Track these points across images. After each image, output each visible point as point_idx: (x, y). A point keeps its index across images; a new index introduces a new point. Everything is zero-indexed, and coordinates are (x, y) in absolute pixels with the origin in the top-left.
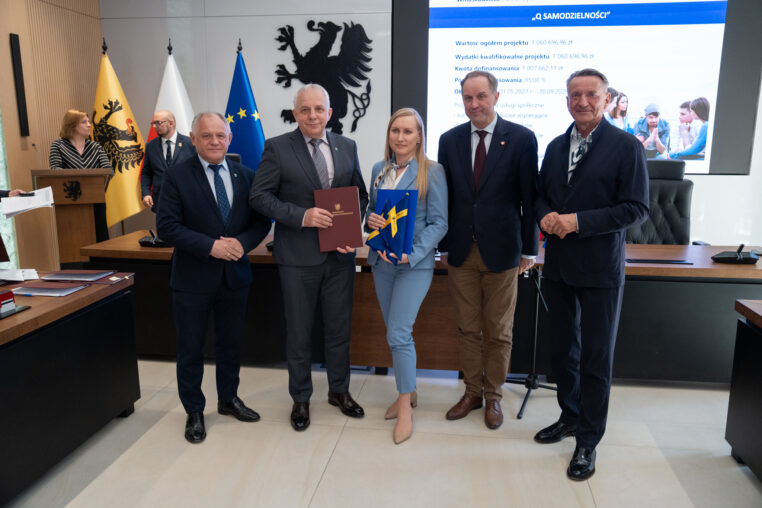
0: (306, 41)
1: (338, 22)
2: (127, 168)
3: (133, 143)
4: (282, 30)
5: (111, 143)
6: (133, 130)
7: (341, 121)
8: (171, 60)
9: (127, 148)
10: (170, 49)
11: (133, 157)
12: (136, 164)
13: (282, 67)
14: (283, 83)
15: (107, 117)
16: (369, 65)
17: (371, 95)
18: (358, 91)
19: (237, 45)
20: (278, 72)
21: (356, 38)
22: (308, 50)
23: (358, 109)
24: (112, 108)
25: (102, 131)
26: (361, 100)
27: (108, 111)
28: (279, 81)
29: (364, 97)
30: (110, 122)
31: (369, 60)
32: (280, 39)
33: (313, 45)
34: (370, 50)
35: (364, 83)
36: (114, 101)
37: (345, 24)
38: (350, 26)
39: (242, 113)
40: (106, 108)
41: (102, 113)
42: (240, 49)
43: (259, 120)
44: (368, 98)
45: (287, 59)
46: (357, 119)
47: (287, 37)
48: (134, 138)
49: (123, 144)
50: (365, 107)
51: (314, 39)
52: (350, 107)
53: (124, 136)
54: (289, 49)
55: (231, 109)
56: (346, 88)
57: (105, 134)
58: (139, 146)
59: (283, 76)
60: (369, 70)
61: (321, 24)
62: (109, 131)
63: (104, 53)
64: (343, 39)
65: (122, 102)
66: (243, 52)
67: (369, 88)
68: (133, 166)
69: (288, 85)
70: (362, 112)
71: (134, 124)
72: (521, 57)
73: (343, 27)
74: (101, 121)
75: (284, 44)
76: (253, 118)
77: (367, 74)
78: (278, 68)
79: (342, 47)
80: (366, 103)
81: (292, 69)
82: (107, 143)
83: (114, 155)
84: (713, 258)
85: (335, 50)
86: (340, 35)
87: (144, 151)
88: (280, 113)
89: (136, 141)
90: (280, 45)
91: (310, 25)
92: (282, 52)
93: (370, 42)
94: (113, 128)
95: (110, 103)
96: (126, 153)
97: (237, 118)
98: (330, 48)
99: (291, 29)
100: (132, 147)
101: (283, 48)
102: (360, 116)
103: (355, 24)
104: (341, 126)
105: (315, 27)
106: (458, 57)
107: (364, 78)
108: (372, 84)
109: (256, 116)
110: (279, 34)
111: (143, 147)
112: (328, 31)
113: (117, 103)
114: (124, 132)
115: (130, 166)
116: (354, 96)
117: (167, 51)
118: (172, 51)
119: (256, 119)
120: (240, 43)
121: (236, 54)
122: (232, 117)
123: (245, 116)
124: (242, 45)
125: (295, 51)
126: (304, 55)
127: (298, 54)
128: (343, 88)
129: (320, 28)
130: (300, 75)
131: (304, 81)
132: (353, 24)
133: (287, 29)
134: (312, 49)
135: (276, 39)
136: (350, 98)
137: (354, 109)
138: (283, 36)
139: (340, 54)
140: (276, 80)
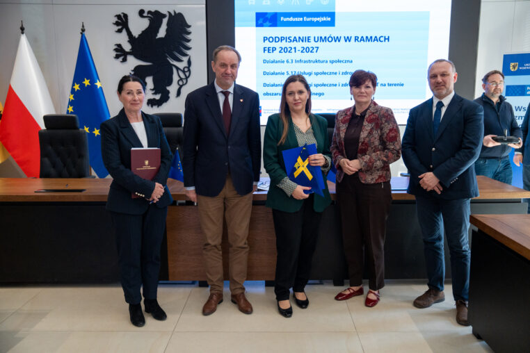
0: (138, 26)
1: (164, 11)
4: (118, 17)
7: (168, 88)
8: (24, 39)
10: (22, 29)
13: (119, 46)
14: (121, 59)
16: (189, 44)
17: (191, 68)
18: (182, 65)
19: (81, 27)
20: (116, 50)
21: (178, 24)
22: (140, 33)
23: (181, 79)
26: (184, 72)
28: (117, 57)
29: (186, 70)
31: (189, 41)
32: (117, 24)
33: (143, 29)
34: (189, 33)
35: (185, 59)
37: (169, 13)
38: (173, 14)
39: (87, 82)
42: (83, 30)
43: (101, 88)
44: (189, 70)
45: (123, 39)
46: (181, 87)
47: (122, 22)
50: (187, 78)
51: (144, 24)
52: (175, 78)
54: (124, 31)
55: (78, 78)
56: (172, 63)
59: (120, 53)
60: (189, 48)
61: (149, 12)
64: (168, 24)
66: (86, 33)
67: (189, 62)
69: (124, 60)
70: (185, 81)
73: (168, 15)
75: (120, 27)
76: (97, 86)
77: (188, 52)
78: (116, 47)
79: (167, 30)
80: (187, 74)
81: (127, 47)
85: (162, 33)
86: (165, 21)
87: (2, 113)
90: (117, 28)
91: (141, 13)
93: (189, 26)
97: (82, 86)
98: (158, 32)
99: (126, 16)
101: (120, 31)
102: (183, 85)
103: (177, 12)
104: (168, 92)
105: (145, 14)
107: (185, 55)
109: (98, 84)
110: (116, 19)
111: (2, 110)
116: (178, 69)
117: (21, 31)
118: (25, 31)
119: (98, 87)
120: (83, 26)
121: (80, 35)
122: (79, 85)
123: (89, 84)
124: (85, 28)
125: (129, 33)
126: (137, 36)
127: (132, 35)
128: (169, 63)
129: (149, 15)
130: (134, 53)
131: (138, 57)
132: (175, 12)
133: (122, 15)
134: (143, 32)
135: (114, 24)
136: (175, 70)
137: (178, 79)
138: (120, 21)
139: (166, 36)
140: (114, 56)
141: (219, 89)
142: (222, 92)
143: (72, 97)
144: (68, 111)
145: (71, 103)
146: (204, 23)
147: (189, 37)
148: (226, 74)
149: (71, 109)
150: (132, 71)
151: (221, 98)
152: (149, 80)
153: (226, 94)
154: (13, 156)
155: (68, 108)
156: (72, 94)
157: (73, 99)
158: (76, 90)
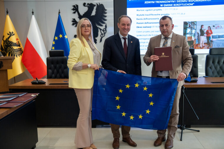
0: (83, 10)
1: (94, 3)
2: (17, 57)
3: (19, 47)
4: (74, 6)
5: (10, 47)
6: (19, 43)
8: (33, 17)
9: (17, 49)
10: (33, 13)
11: (19, 53)
12: (20, 55)
13: (74, 19)
14: (75, 25)
15: (9, 38)
16: (106, 18)
17: (107, 29)
18: (102, 28)
19: (58, 11)
20: (73, 21)
21: (101, 9)
23: (102, 34)
24: (11, 34)
25: (7, 43)
26: (103, 31)
27: (9, 36)
28: (73, 24)
29: (104, 30)
30: (10, 40)
31: (106, 17)
32: (73, 9)
34: (106, 13)
35: (104, 25)
36: (11, 32)
38: (99, 4)
39: (61, 36)
40: (8, 34)
41: (6, 36)
42: (59, 13)
43: (67, 38)
44: (106, 30)
45: (76, 17)
46: (102, 37)
47: (76, 9)
48: (19, 46)
49: (15, 48)
50: (105, 34)
51: (86, 9)
52: (99, 33)
53: (16, 45)
54: (77, 13)
55: (57, 34)
56: (98, 27)
57: (8, 44)
58: (21, 48)
60: (106, 20)
61: (88, 4)
62: (9, 43)
63: (7, 14)
64: (97, 9)
65: (14, 32)
66: (60, 14)
68: (19, 56)
70: (104, 35)
71: (19, 40)
74: (6, 39)
75: (75, 11)
76: (65, 38)
77: (105, 22)
78: (73, 20)
79: (96, 12)
80: (105, 32)
81: (78, 20)
82: (9, 48)
83: (11, 52)
85: (94, 13)
86: (95, 8)
87: (23, 50)
88: (74, 36)
89: (20, 47)
91: (84, 4)
92: (74, 14)
93: (106, 10)
94: (11, 42)
95: (10, 33)
96: (16, 51)
97: (59, 38)
98: (92, 13)
99: (77, 6)
100: (18, 49)
101: (74, 13)
102: (103, 37)
103: (100, 4)
104: (96, 40)
105: (86, 5)
106: (137, 15)
107: (104, 23)
109: (66, 37)
110: (73, 8)
111: (23, 49)
113: (12, 33)
114: (15, 43)
115: (18, 56)
116: (101, 29)
117: (32, 13)
118: (34, 14)
119: (66, 38)
120: (59, 11)
121: (58, 15)
122: (57, 37)
123: (62, 37)
124: (60, 11)
126: (82, 15)
127: (80, 15)
128: (97, 27)
129: (88, 5)
133: (76, 6)
134: (85, 13)
135: (72, 10)
136: (99, 30)
137: (101, 34)
138: (74, 8)
139: (95, 14)
140: (72, 24)
141: (121, 36)
142: (123, 38)
143: (54, 43)
145: (53, 45)
146: (113, 9)
148: (125, 29)
149: (53, 48)
151: (123, 41)
153: (125, 39)
154: (28, 70)
155: (52, 47)
156: (54, 41)
157: (55, 44)
158: (56, 39)
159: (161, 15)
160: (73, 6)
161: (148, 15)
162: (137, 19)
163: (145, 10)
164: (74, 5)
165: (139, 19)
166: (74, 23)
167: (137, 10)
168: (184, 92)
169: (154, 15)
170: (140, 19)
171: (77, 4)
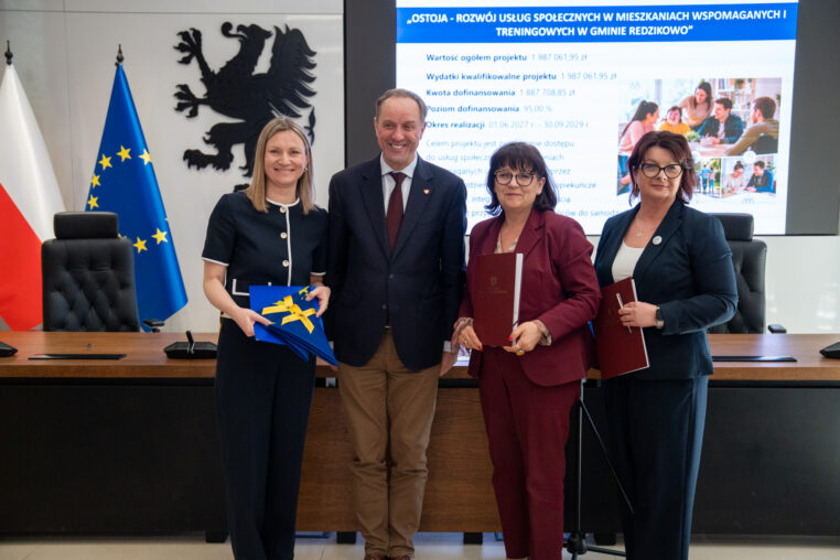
0: (220, 52)
1: (267, 26)
4: (184, 35)
8: (10, 73)
10: (9, 56)
13: (185, 87)
14: (187, 111)
16: (312, 86)
17: (315, 129)
19: (116, 54)
20: (178, 95)
21: (293, 48)
22: (223, 64)
28: (180, 108)
29: (307, 132)
31: (311, 80)
32: (181, 48)
33: (230, 58)
34: (313, 66)
35: (305, 113)
37: (277, 29)
38: (284, 31)
39: (124, 154)
42: (120, 59)
43: (150, 164)
44: (312, 134)
45: (192, 77)
47: (191, 45)
51: (232, 48)
54: (194, 62)
55: (108, 146)
59: (187, 102)
60: (312, 94)
61: (241, 28)
64: (275, 49)
66: (124, 65)
67: (312, 119)
69: (194, 114)
72: (518, 77)
73: (274, 32)
75: (187, 54)
76: (142, 161)
77: (310, 100)
78: (179, 90)
79: (272, 61)
81: (199, 91)
84: (822, 352)
85: (263, 65)
86: (269, 43)
88: (182, 155)
90: (181, 55)
91: (226, 29)
92: (183, 67)
93: (313, 54)
97: (116, 160)
98: (255, 63)
99: (197, 34)
101: (186, 61)
103: (291, 28)
105: (233, 31)
106: (430, 77)
107: (305, 105)
108: (316, 115)
109: (146, 157)
110: (179, 40)
112: (252, 38)
117: (5, 59)
118: (13, 60)
119: (146, 163)
120: (120, 52)
121: (115, 68)
122: (109, 159)
123: (129, 157)
124: (124, 55)
125: (203, 66)
126: (217, 71)
127: (209, 70)
129: (241, 33)
130: (213, 101)
131: (218, 108)
132: (287, 28)
133: (191, 33)
134: (228, 63)
135: (176, 48)
138: (186, 43)
139: (270, 70)
140: (176, 106)
141: (385, 168)
142: (391, 173)
143: (96, 181)
144: (88, 207)
145: (94, 191)
146: (340, 49)
147: (312, 72)
149: (93, 202)
150: (208, 133)
151: (388, 186)
152: (238, 151)
153: (398, 178)
155: (89, 199)
156: (97, 174)
157: (98, 184)
158: (104, 168)
159: (522, 77)
160: (181, 34)
161: (469, 77)
162: (428, 93)
163: (459, 58)
164: (183, 30)
165: (435, 93)
166: (183, 101)
167: (430, 58)
168: (582, 399)
169: (495, 77)
170: (440, 93)
171: (197, 28)
